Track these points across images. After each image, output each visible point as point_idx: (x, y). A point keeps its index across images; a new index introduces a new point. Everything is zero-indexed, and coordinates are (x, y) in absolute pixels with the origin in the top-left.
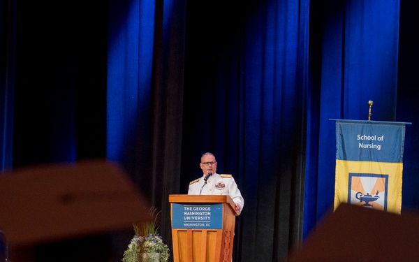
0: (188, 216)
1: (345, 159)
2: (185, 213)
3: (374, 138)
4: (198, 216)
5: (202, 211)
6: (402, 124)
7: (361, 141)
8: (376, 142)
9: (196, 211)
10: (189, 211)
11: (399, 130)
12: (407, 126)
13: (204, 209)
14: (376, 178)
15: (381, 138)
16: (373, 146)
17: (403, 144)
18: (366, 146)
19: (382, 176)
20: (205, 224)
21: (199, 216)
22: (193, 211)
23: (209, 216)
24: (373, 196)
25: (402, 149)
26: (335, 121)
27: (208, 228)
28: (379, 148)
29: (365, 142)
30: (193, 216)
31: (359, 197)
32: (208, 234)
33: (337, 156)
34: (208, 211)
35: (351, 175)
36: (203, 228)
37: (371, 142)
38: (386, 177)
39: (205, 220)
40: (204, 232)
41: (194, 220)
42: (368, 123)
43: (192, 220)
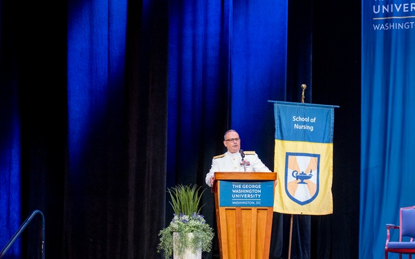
0: (237, 194)
1: (282, 138)
2: (234, 191)
3: (307, 120)
4: (247, 193)
5: (252, 189)
6: (331, 107)
7: (296, 122)
8: (310, 124)
9: (245, 189)
10: (238, 189)
11: (328, 113)
12: (336, 109)
13: (253, 186)
14: (310, 157)
15: (313, 120)
16: (308, 127)
17: (332, 125)
18: (301, 127)
19: (314, 155)
20: (255, 201)
21: (249, 193)
22: (242, 189)
23: (259, 194)
24: (308, 175)
25: (332, 130)
26: (273, 103)
27: (258, 206)
28: (312, 129)
29: (300, 123)
30: (243, 193)
31: (295, 175)
32: (258, 212)
33: (276, 136)
34: (258, 189)
35: (288, 154)
36: (253, 206)
37: (305, 123)
38: (318, 156)
39: (255, 198)
40: (254, 210)
41: (244, 198)
42: (302, 105)
43: (241, 198)
